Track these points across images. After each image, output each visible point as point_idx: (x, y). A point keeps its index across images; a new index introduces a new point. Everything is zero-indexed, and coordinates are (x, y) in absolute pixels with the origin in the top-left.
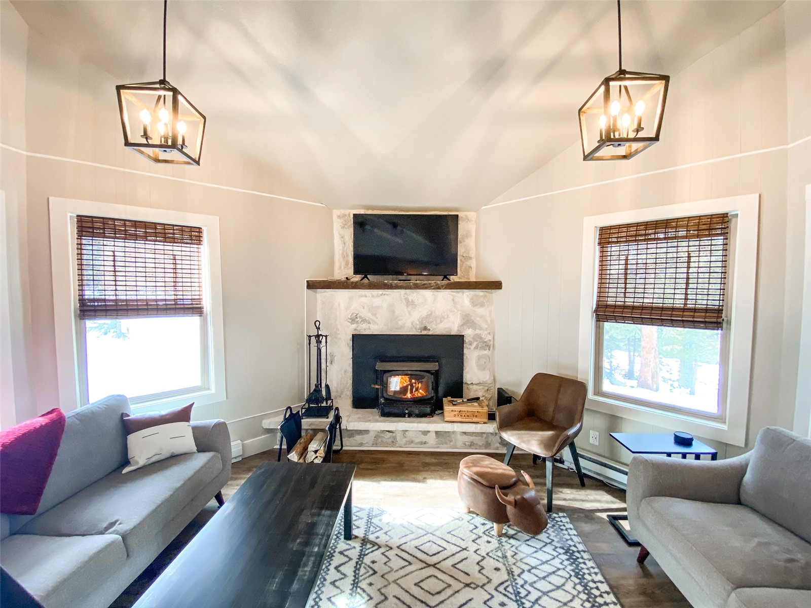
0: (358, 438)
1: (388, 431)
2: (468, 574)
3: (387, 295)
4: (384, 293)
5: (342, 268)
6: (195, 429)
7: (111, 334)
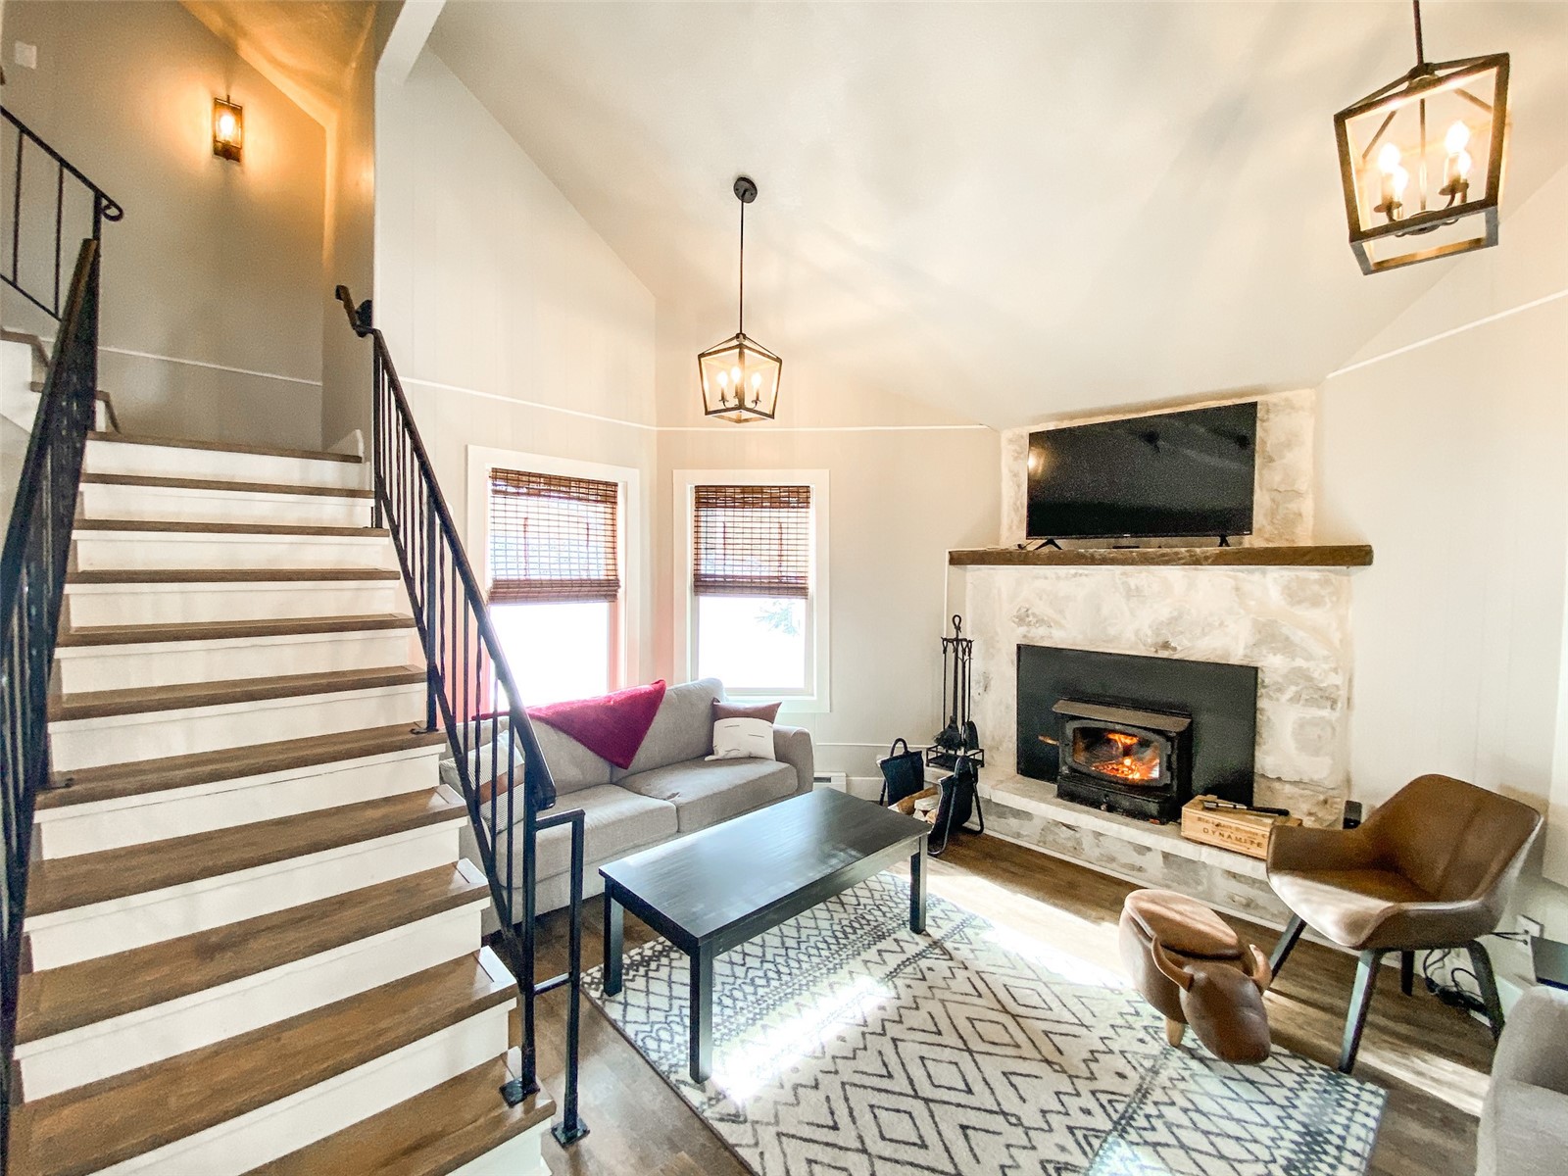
0: (1013, 822)
1: (1068, 827)
2: (1061, 1052)
3: (1086, 575)
4: (1081, 571)
5: (1014, 527)
6: (777, 735)
7: (782, 627)
